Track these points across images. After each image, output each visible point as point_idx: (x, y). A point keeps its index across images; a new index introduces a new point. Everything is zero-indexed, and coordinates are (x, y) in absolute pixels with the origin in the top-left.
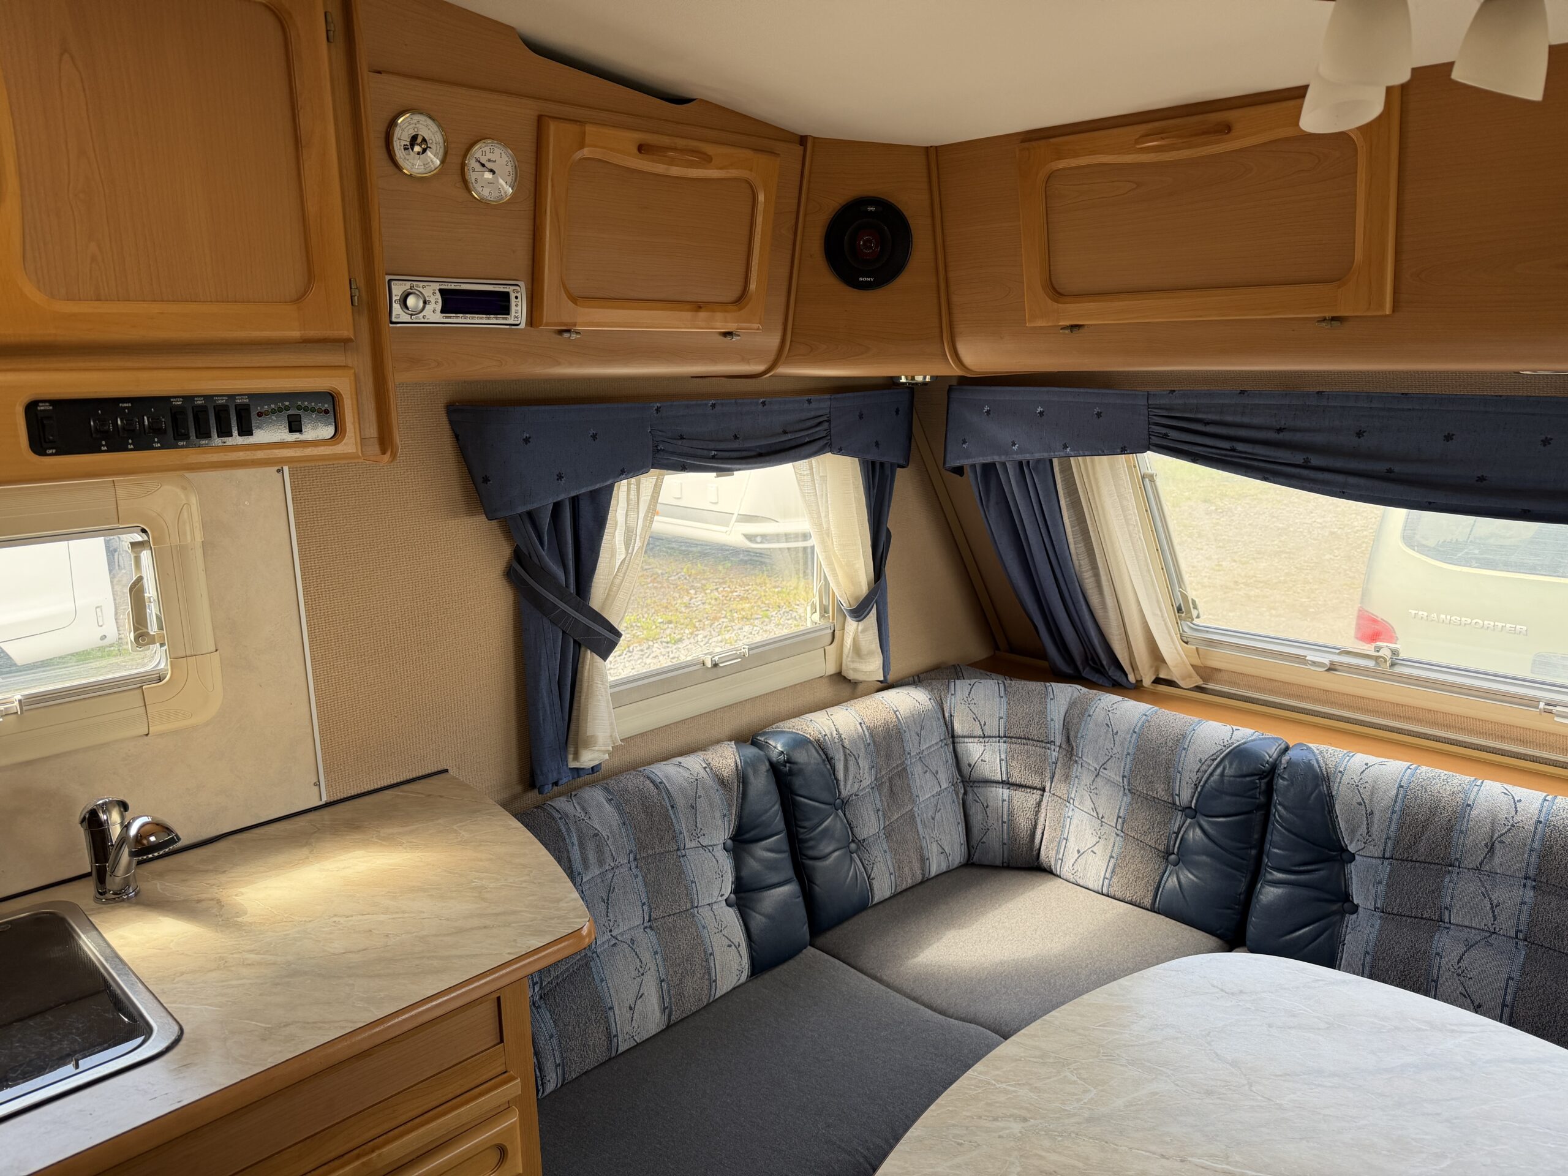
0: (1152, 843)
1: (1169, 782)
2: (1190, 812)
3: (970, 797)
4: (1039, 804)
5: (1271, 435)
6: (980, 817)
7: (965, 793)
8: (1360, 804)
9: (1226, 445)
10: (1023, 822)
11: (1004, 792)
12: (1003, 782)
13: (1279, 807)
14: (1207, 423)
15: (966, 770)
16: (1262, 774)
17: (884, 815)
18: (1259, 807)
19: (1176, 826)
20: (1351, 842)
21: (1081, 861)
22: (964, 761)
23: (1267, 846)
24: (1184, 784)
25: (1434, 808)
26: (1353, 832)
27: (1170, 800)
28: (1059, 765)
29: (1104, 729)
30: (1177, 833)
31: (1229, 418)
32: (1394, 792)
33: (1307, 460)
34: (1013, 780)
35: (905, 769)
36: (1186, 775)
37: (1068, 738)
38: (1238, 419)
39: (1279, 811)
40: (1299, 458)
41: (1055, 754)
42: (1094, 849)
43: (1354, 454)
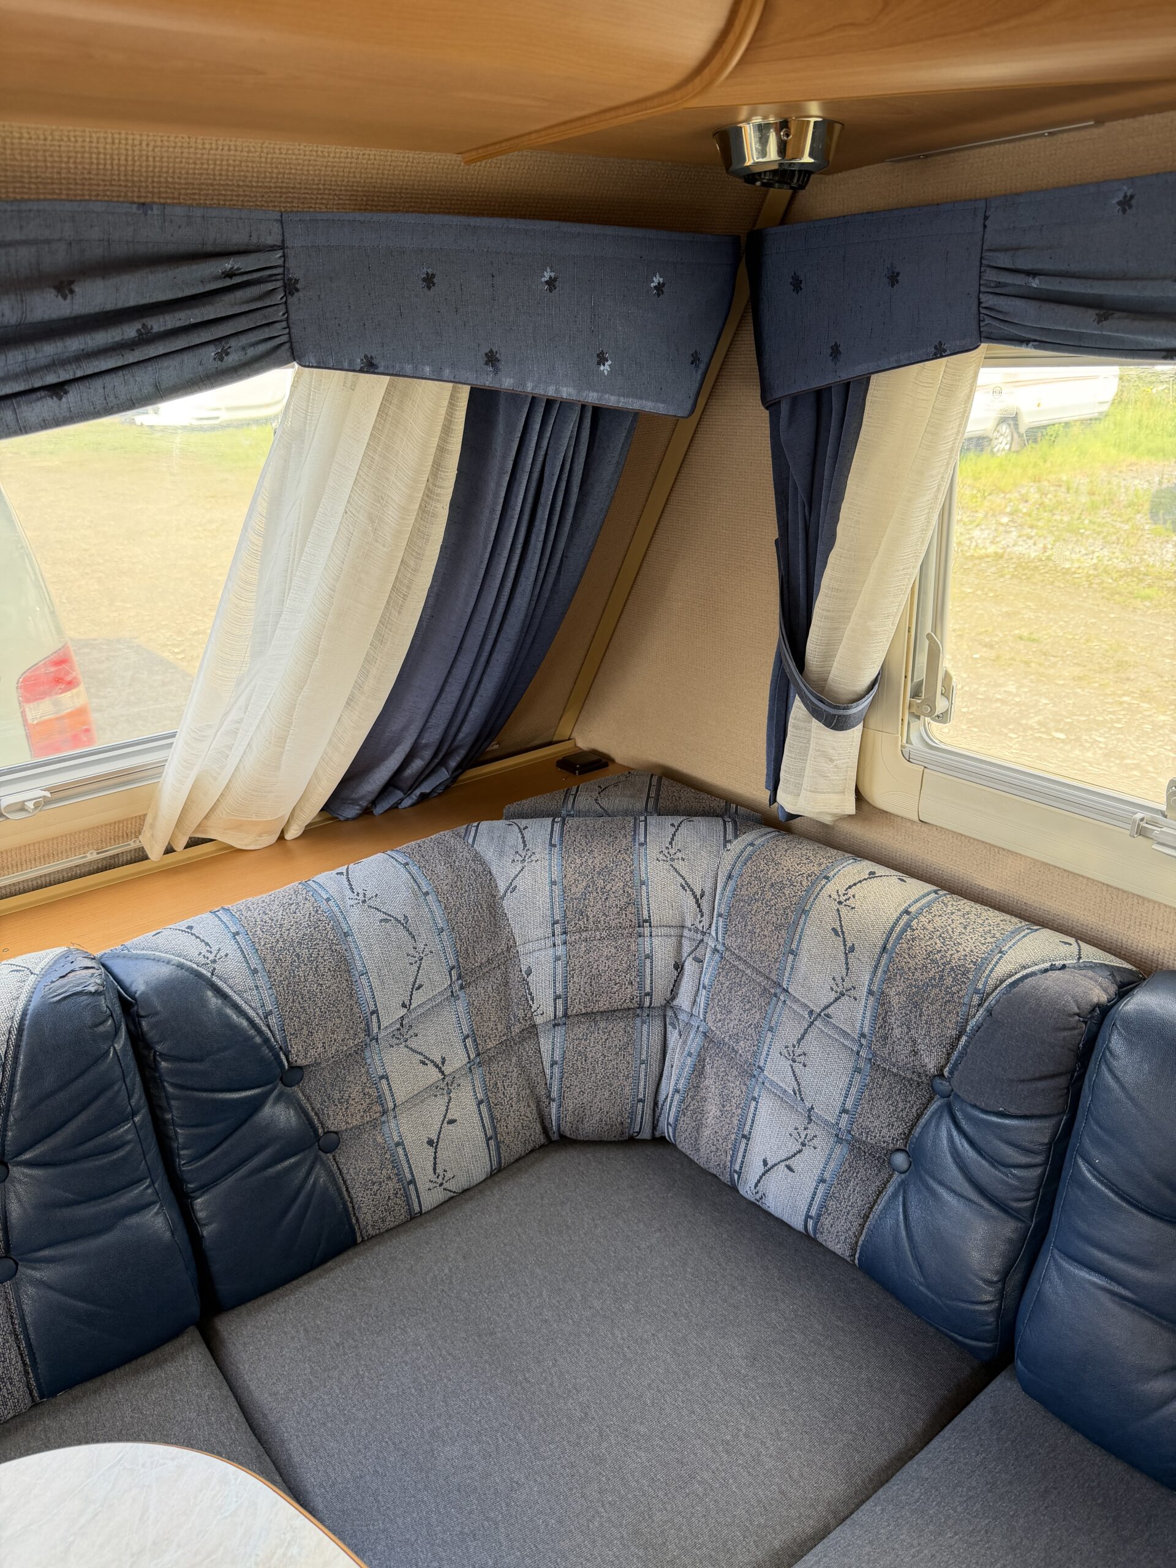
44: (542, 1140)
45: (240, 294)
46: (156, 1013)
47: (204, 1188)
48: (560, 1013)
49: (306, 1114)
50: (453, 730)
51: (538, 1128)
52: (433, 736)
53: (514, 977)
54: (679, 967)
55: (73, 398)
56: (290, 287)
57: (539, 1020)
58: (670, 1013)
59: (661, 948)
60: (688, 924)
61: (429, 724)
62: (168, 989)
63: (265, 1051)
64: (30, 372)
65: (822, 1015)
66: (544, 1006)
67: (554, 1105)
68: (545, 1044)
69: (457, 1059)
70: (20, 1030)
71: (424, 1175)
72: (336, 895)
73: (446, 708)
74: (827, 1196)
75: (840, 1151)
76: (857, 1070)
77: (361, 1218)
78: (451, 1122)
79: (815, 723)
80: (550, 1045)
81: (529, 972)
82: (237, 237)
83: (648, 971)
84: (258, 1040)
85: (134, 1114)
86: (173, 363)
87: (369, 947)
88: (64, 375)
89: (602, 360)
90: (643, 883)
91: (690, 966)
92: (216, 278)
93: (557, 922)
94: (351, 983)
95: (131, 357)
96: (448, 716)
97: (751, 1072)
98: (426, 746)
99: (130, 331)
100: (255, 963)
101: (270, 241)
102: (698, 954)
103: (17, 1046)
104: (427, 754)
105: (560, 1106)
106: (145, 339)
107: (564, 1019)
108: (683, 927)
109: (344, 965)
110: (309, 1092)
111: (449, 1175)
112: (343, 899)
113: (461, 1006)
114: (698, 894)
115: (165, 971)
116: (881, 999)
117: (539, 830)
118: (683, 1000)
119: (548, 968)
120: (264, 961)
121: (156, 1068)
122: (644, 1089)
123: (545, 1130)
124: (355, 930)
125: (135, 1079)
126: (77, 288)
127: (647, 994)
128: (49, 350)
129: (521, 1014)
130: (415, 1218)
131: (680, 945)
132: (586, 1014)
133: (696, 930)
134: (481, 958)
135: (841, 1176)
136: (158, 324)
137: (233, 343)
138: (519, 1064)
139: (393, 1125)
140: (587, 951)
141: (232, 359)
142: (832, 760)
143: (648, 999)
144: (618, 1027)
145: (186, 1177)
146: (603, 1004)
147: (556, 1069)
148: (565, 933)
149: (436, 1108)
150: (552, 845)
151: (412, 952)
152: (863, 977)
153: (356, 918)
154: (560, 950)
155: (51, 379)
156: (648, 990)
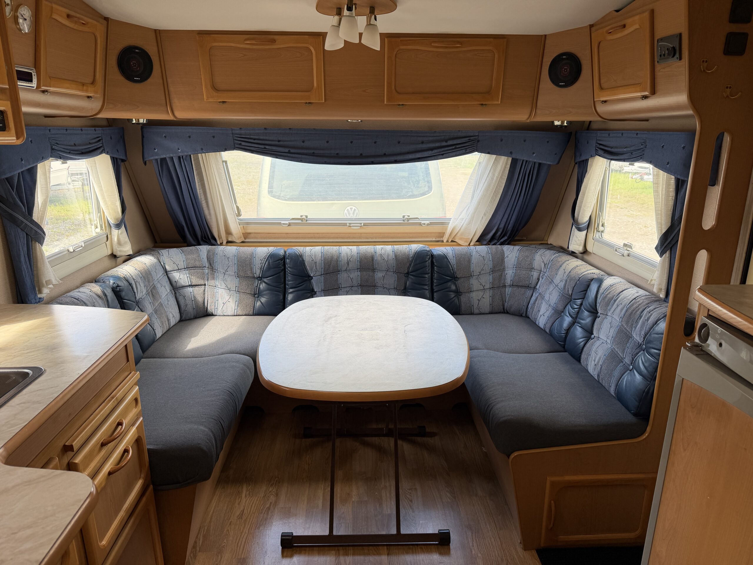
0: (249, 292)
1: (251, 269)
2: (260, 278)
3: (178, 294)
4: (204, 291)
5: (277, 143)
6: (183, 301)
7: (175, 293)
8: (312, 261)
9: (263, 147)
10: (200, 299)
11: (190, 289)
12: (189, 286)
13: (289, 268)
14: (255, 139)
15: (174, 284)
16: (281, 259)
17: (153, 304)
18: (282, 270)
19: (256, 284)
20: (312, 273)
21: (225, 306)
22: (173, 281)
23: (287, 282)
24: (257, 269)
25: (332, 257)
26: (312, 270)
27: (253, 276)
28: (209, 274)
29: (223, 257)
30: (257, 286)
31: (261, 138)
32: (321, 255)
33: (289, 151)
34: (193, 284)
35: (155, 286)
36: (257, 266)
37: (210, 264)
38: (265, 138)
39: (288, 269)
40: (287, 150)
41: (207, 271)
42: (229, 300)
43: (302, 148)
44: (502, 310)
45: (470, 142)
46: (436, 258)
47: (436, 291)
48: (511, 284)
49: (457, 288)
50: (507, 225)
51: (502, 307)
52: (502, 226)
53: (503, 274)
54: (538, 279)
55: (444, 156)
56: (478, 141)
57: (506, 284)
58: (535, 290)
59: (535, 274)
60: (542, 270)
61: (501, 223)
62: (439, 256)
63: (452, 271)
64: (440, 152)
65: (557, 286)
66: (508, 281)
67: (506, 303)
68: (507, 290)
69: (487, 286)
70: (416, 253)
71: (475, 306)
72: (472, 249)
73: (505, 220)
74: (548, 320)
75: (553, 311)
76: (559, 295)
77: (462, 308)
78: (483, 298)
79: (576, 230)
80: (508, 290)
81: (507, 274)
82: (472, 134)
83: (531, 279)
84: (451, 269)
85: (429, 273)
86: (459, 151)
87: (475, 259)
88: (444, 153)
89: (534, 153)
90: (534, 260)
91: (541, 279)
92: (467, 140)
93: (514, 265)
94: (470, 264)
95: (453, 151)
96: (505, 221)
97: (543, 298)
98: (501, 228)
99: (454, 147)
100: (454, 256)
101: (476, 135)
102: (543, 277)
103: (415, 255)
104: (501, 230)
105: (507, 304)
106: (455, 148)
107: (512, 286)
108: (541, 271)
109: (469, 261)
110: (459, 282)
111: (480, 308)
112: (473, 250)
113: (491, 276)
114: (545, 264)
115: (440, 253)
116: (566, 281)
117: (517, 248)
118: (538, 287)
119: (511, 274)
120: (456, 255)
121: (434, 268)
122: (525, 304)
123: (504, 309)
124: (473, 255)
125: (430, 267)
126: (448, 142)
127: (530, 284)
128: (443, 149)
129: (503, 282)
130: (472, 314)
131: (540, 275)
132: (517, 286)
133: (544, 272)
134: (497, 269)
135: (551, 317)
136: (457, 146)
137: (468, 149)
138: (500, 292)
139: (472, 294)
140: (520, 272)
141: (467, 152)
142: (577, 238)
143: (530, 285)
144: (523, 290)
145: (434, 289)
146: (521, 284)
147: (508, 296)
148: (516, 268)
149: (481, 293)
150: (518, 250)
151: (483, 263)
152: (565, 278)
153: (474, 253)
154: (514, 271)
155: (442, 153)
156: (531, 283)
